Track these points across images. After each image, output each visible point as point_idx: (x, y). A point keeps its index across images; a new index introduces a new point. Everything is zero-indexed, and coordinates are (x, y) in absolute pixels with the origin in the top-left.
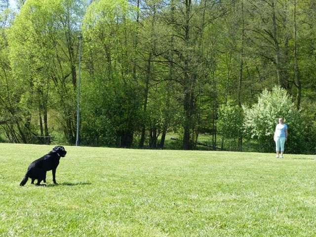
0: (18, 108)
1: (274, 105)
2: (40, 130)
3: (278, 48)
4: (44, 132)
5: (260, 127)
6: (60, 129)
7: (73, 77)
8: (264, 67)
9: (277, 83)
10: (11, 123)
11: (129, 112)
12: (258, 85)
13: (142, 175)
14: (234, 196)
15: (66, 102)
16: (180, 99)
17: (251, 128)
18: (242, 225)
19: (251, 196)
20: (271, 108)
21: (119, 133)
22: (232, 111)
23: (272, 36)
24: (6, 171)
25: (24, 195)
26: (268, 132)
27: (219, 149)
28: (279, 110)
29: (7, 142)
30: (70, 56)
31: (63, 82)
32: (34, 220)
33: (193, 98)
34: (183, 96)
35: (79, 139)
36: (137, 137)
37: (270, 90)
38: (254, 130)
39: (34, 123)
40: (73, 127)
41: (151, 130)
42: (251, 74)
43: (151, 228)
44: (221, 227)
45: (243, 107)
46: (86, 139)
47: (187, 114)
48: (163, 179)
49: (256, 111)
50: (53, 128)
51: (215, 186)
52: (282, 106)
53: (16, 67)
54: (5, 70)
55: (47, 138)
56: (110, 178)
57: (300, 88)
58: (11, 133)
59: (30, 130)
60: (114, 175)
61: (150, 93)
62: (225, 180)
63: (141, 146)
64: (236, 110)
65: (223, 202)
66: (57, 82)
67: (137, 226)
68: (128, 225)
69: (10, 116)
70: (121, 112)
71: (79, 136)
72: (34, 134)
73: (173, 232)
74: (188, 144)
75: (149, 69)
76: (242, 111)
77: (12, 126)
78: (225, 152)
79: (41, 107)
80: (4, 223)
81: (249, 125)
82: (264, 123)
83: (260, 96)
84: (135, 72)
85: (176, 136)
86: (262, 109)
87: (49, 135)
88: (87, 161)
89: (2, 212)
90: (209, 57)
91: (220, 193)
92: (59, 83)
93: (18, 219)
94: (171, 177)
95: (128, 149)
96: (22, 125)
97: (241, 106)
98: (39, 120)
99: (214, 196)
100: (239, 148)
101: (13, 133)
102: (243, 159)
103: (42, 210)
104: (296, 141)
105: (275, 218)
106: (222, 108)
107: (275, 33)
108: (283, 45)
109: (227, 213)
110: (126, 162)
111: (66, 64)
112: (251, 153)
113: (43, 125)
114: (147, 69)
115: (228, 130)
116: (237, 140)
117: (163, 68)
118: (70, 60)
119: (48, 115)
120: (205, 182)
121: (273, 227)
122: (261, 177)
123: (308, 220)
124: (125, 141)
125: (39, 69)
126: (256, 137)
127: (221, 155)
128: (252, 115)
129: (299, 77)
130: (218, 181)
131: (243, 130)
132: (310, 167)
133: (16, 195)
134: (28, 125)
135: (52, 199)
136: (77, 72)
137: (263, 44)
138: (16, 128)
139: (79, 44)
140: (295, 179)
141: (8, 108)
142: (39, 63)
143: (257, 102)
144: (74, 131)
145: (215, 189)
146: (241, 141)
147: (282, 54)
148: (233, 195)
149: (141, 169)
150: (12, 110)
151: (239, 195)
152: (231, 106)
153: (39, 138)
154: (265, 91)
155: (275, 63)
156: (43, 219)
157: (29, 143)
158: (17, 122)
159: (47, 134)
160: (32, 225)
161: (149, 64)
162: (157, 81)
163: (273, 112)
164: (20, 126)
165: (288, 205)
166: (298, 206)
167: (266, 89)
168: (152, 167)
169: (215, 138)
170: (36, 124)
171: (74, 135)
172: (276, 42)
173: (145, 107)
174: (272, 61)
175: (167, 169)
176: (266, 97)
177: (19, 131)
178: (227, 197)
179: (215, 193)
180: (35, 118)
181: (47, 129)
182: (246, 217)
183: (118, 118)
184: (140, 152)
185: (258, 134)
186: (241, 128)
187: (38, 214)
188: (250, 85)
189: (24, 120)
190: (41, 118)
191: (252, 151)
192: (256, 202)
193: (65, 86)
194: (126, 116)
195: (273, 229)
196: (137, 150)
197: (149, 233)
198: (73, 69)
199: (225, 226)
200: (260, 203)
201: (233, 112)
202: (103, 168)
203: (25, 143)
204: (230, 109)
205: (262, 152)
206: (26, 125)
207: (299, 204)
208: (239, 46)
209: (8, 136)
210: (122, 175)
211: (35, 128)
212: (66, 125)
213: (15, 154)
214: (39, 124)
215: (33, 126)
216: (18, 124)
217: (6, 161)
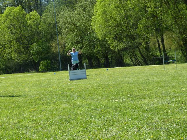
0: (137, 34)
2: (159, 52)
4: (162, 53)
6: (176, 49)
10: (133, 49)
24: (134, 91)
29: (131, 66)
31: (175, 4)
32: (162, 133)
39: (153, 46)
50: (170, 48)
54: (122, 2)
58: (134, 57)
59: (149, 53)
66: (170, 5)
69: (131, 43)
72: (153, 56)
77: (134, 51)
79: (157, 30)
80: (136, 136)
87: (168, 55)
89: (133, 126)
92: (171, 6)
93: (148, 133)
96: (142, 48)
98: (157, 43)
103: (169, 124)
113: (161, 46)
119: (164, 37)
133: (144, 111)
134: (147, 48)
135: (177, 114)
138: (137, 52)
141: (128, 36)
153: (158, 59)
157: (150, 65)
158: (138, 47)
159: (165, 54)
160: (160, 138)
164: (141, 50)
170: (155, 46)
177: (140, 55)
180: (153, 41)
181: (165, 50)
187: (165, 128)
189: (143, 44)
190: (158, 40)
193: (177, 7)
203: (147, 64)
206: (145, 49)
209: (132, 60)
211: (154, 50)
212: (182, 44)
213: (139, 75)
214: (157, 46)
215: (152, 49)
216: (139, 48)
217: (133, 82)
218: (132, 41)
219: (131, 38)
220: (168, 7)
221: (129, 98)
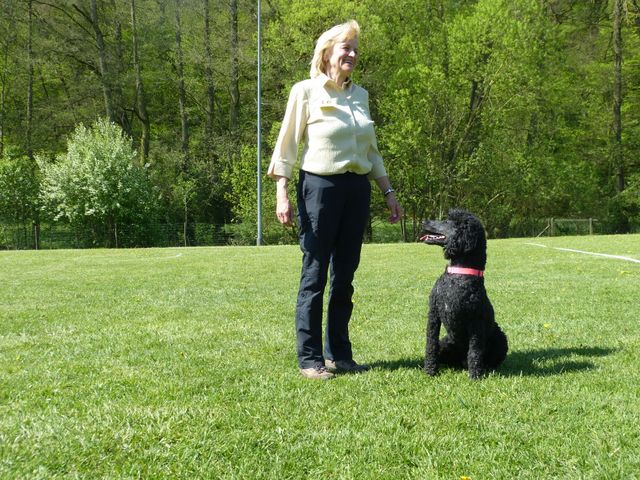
1: (99, 156)
3: (103, 44)
5: (73, 198)
8: (77, 81)
9: (103, 114)
12: (68, 115)
14: (24, 338)
17: (55, 202)
18: (40, 392)
19: (59, 333)
20: (93, 161)
22: (14, 168)
23: (88, 19)
26: (91, 207)
28: (110, 165)
37: (89, 126)
38: (63, 205)
42: (50, 91)
45: (39, 160)
49: (64, 168)
52: (113, 156)
57: (147, 123)
64: (24, 168)
76: (36, 167)
81: (52, 196)
82: (83, 191)
83: (70, 138)
86: (75, 163)
97: (33, 159)
100: (30, 241)
102: (44, 263)
104: (145, 222)
105: (105, 370)
107: (96, 14)
108: (111, 38)
109: (10, 372)
112: (59, 251)
115: (9, 207)
116: (29, 226)
121: (100, 386)
122: (79, 296)
123: (165, 365)
126: (64, 219)
129: (146, 102)
131: (40, 205)
132: (170, 270)
137: (73, 34)
140: (142, 294)
143: (65, 151)
146: (38, 229)
147: (112, 59)
148: (24, 335)
151: (35, 334)
152: (13, 158)
154: (81, 129)
155: (97, 73)
163: (96, 169)
165: (128, 342)
166: (147, 342)
167: (81, 124)
172: (99, 33)
174: (93, 69)
176: (83, 139)
178: (9, 340)
182: (49, 375)
185: (70, 213)
186: (36, 202)
188: (50, 115)
191: (61, 247)
192: (70, 345)
195: (101, 389)
199: (7, 397)
201: (18, 170)
204: (9, 165)
205: (82, 248)
207: (150, 338)
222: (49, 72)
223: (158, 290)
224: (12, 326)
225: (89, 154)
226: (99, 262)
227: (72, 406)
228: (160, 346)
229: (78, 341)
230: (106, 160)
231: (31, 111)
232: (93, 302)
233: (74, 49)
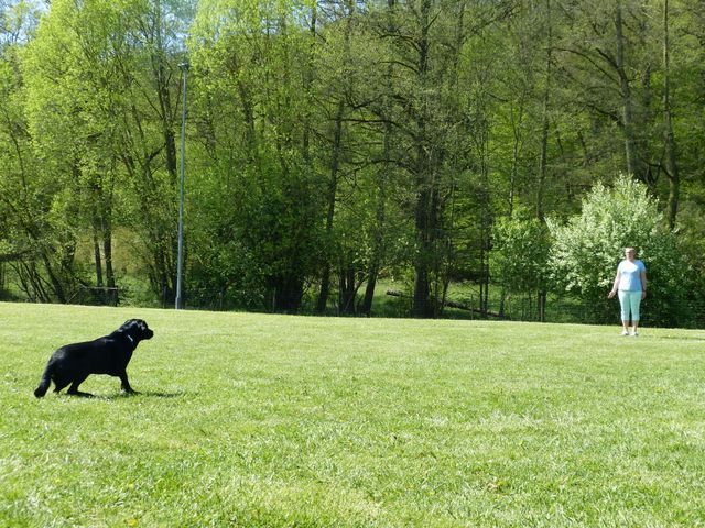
0: (47, 225)
1: (618, 219)
2: (95, 274)
3: (628, 91)
4: (104, 277)
5: (586, 268)
6: (139, 272)
7: (169, 154)
8: (596, 132)
9: (625, 170)
10: (33, 258)
11: (293, 234)
12: (583, 173)
13: (323, 375)
14: (527, 421)
15: (153, 211)
16: (407, 205)
17: (565, 270)
18: (546, 485)
19: (565, 419)
20: (611, 224)
21: (272, 281)
22: (523, 231)
23: (613, 64)
24: (22, 364)
25: (61, 416)
26: (605, 277)
27: (495, 315)
28: (630, 230)
29: (24, 301)
30: (163, 109)
31: (146, 167)
32: (84, 472)
33: (436, 201)
34: (414, 197)
35: (183, 294)
36: (311, 290)
37: (609, 185)
38: (573, 274)
39: (82, 259)
40: (169, 266)
41: (342, 274)
42: (566, 149)
43: (344, 492)
44: (499, 490)
45: (549, 223)
46: (197, 293)
47: (423, 238)
48: (370, 382)
49: (577, 232)
50: (124, 269)
51: (484, 399)
52: (635, 219)
53: (40, 133)
54: (18, 140)
55: (110, 292)
56: (251, 380)
57: (676, 179)
58: (32, 280)
59: (73, 274)
60: (259, 374)
61: (340, 191)
62: (508, 385)
63: (320, 310)
64: (533, 231)
65: (503, 433)
66: (134, 167)
67: (311, 487)
68: (291, 485)
69: (29, 243)
70: (277, 233)
71: (183, 286)
72: (81, 282)
73: (393, 499)
74: (424, 305)
75: (338, 138)
76: (546, 230)
77: (34, 265)
78: (508, 322)
79: (97, 222)
80: (17, 479)
81: (562, 263)
82: (596, 258)
83: (586, 198)
84: (306, 144)
85: (397, 287)
86: (590, 226)
87: (116, 284)
88: (201, 342)
89: (12, 454)
90: (473, 111)
91: (497, 414)
92: (138, 169)
93: (49, 471)
94: (386, 379)
95: (292, 316)
96: (56, 261)
97: (543, 221)
98: (93, 253)
99: (484, 421)
100: (538, 313)
101: (35, 280)
102: (549, 338)
103: (102, 451)
104: (668, 298)
105: (619, 470)
106: (501, 224)
107: (622, 57)
108: (639, 84)
109: (513, 458)
110: (287, 344)
111: (152, 127)
112: (566, 325)
113: (103, 262)
114: (333, 138)
115: (515, 274)
116: (534, 297)
117: (369, 135)
118: (163, 118)
119: (114, 241)
120: (463, 389)
121: (614, 489)
122: (588, 379)
123: (694, 475)
124: (285, 299)
125: (93, 138)
126: (576, 290)
127: (500, 330)
128: (568, 239)
129: (675, 156)
130: (493, 388)
131: (548, 273)
132: (698, 357)
133: (43, 417)
134: (68, 263)
135: (123, 426)
136: (178, 144)
137: (594, 81)
138: (41, 269)
139: (181, 81)
140: (664, 384)
141: (24, 225)
142: (92, 124)
143: (579, 211)
144: (171, 276)
145: (485, 405)
146: (544, 300)
147: (636, 104)
148: (527, 418)
149: (322, 360)
150: (33, 230)
151: (539, 418)
152: (522, 220)
153: (93, 291)
154: (599, 187)
155: (620, 124)
156: (104, 470)
157: (71, 303)
158: (44, 256)
159: (111, 283)
160: (78, 484)
161: (339, 126)
162: (356, 164)
163: (614, 234)
164: (52, 265)
165: (647, 441)
166: (671, 443)
167: (599, 182)
168: (346, 357)
169: (487, 292)
170: (87, 260)
171: (171, 286)
172: (624, 77)
173: (330, 222)
174: (615, 119)
175: (377, 361)
176: (599, 199)
177: (48, 276)
178: (511, 422)
179: (486, 414)
180: (85, 247)
181: (112, 272)
182: (554, 468)
183: (269, 247)
184: (320, 324)
185: (582, 282)
186: (544, 270)
187: (93, 460)
188: (564, 173)
189: (60, 250)
190: (97, 246)
191: (569, 322)
192: (577, 434)
193: (151, 176)
194: (286, 243)
195: (615, 493)
196: (311, 317)
197: (338, 503)
198: (169, 137)
199: (509, 486)
200: (585, 435)
201: (527, 233)
202: (236, 357)
203: (63, 301)
204: (518, 227)
205: (591, 323)
206: (64, 263)
207: (674, 438)
208: (541, 86)
209: (25, 286)
210: (279, 373)
211: (86, 268)
212: (153, 263)
213: (40, 326)
214: (94, 261)
215: (81, 265)
216: (47, 260)
217: (21, 342)
218: (32, 240)
219: (31, 232)
220: (130, 171)
221: (8, 379)
222: (567, 125)
223: (684, 380)
224: (514, 406)
225: (607, 217)
226: (612, 341)
227: (581, 509)
228: (687, 450)
229: (587, 432)
230: (626, 223)
231: (544, 169)
232: (604, 388)
233: (594, 98)
